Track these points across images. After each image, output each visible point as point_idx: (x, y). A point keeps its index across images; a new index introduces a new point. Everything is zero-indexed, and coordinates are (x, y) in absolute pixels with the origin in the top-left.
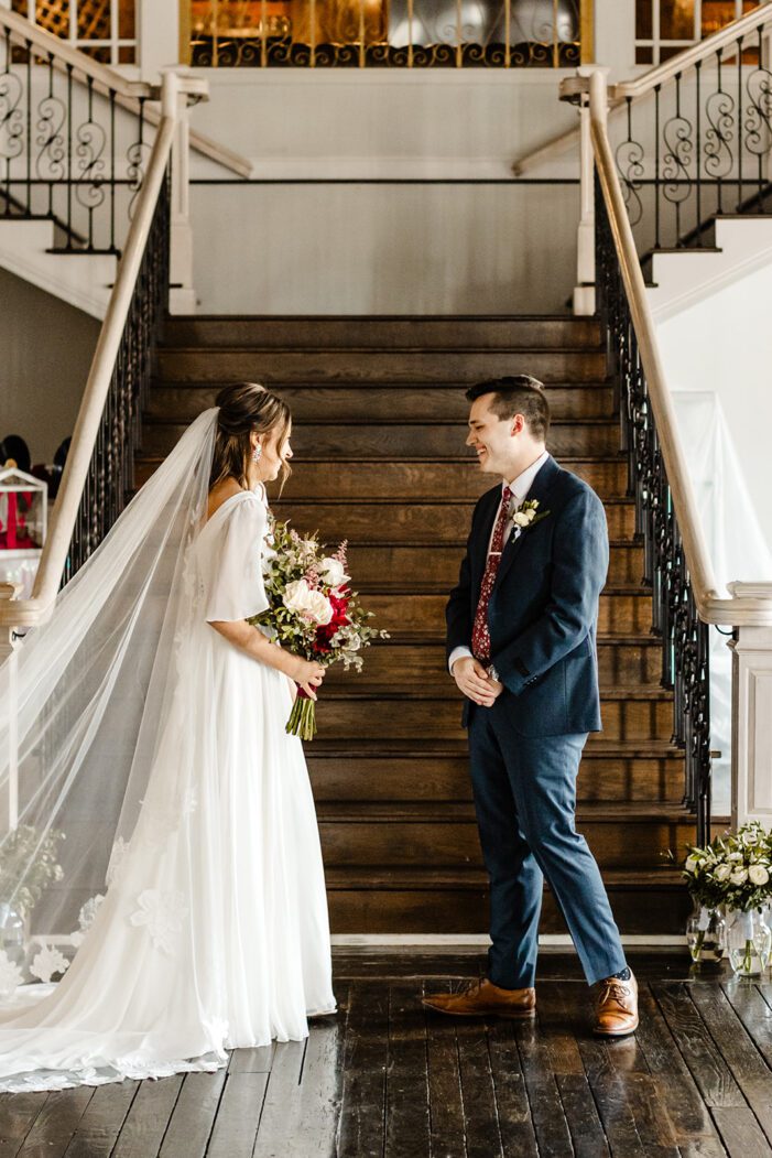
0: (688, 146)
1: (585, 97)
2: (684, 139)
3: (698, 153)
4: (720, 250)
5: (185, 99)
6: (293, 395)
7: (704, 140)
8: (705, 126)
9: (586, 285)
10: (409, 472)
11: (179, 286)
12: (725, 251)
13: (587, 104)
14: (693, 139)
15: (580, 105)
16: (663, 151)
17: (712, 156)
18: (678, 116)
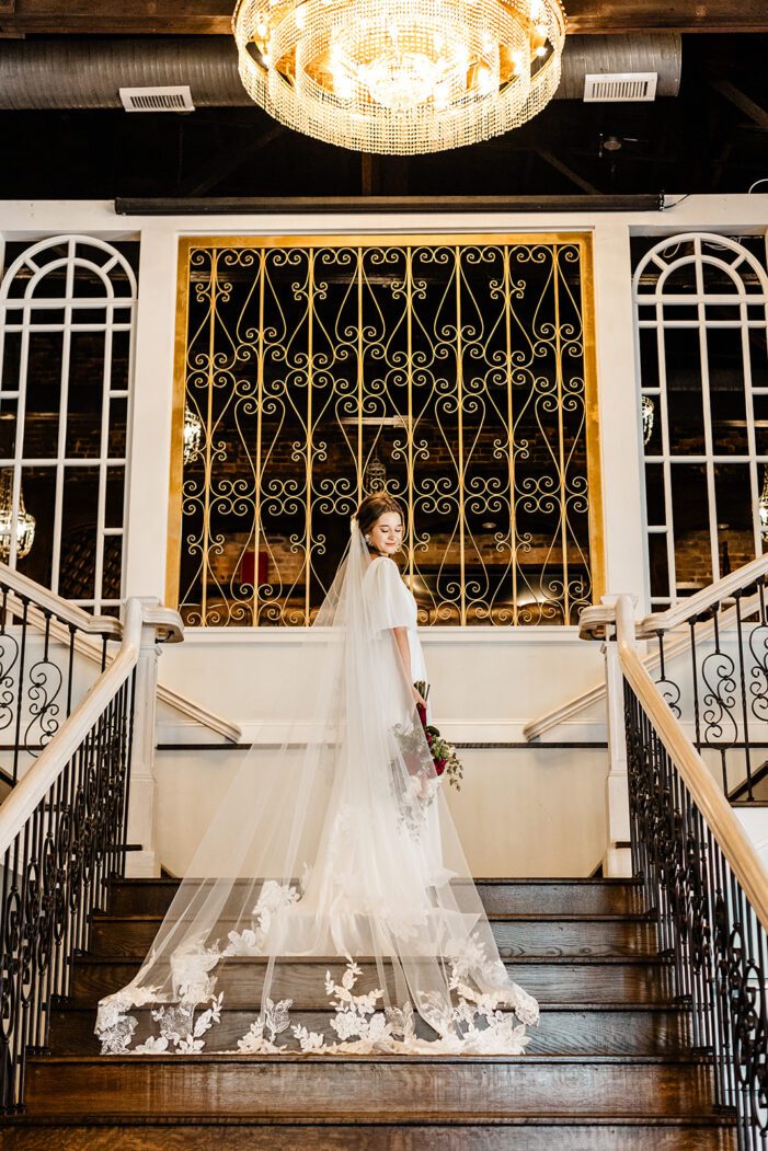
0: (730, 687)
1: (610, 630)
2: (725, 678)
3: (743, 692)
5: (152, 634)
7: (749, 679)
8: (749, 663)
9: (620, 845)
10: (408, 1076)
11: (138, 848)
13: (614, 638)
14: (736, 677)
15: (604, 639)
16: (703, 691)
17: (759, 697)
18: (718, 652)
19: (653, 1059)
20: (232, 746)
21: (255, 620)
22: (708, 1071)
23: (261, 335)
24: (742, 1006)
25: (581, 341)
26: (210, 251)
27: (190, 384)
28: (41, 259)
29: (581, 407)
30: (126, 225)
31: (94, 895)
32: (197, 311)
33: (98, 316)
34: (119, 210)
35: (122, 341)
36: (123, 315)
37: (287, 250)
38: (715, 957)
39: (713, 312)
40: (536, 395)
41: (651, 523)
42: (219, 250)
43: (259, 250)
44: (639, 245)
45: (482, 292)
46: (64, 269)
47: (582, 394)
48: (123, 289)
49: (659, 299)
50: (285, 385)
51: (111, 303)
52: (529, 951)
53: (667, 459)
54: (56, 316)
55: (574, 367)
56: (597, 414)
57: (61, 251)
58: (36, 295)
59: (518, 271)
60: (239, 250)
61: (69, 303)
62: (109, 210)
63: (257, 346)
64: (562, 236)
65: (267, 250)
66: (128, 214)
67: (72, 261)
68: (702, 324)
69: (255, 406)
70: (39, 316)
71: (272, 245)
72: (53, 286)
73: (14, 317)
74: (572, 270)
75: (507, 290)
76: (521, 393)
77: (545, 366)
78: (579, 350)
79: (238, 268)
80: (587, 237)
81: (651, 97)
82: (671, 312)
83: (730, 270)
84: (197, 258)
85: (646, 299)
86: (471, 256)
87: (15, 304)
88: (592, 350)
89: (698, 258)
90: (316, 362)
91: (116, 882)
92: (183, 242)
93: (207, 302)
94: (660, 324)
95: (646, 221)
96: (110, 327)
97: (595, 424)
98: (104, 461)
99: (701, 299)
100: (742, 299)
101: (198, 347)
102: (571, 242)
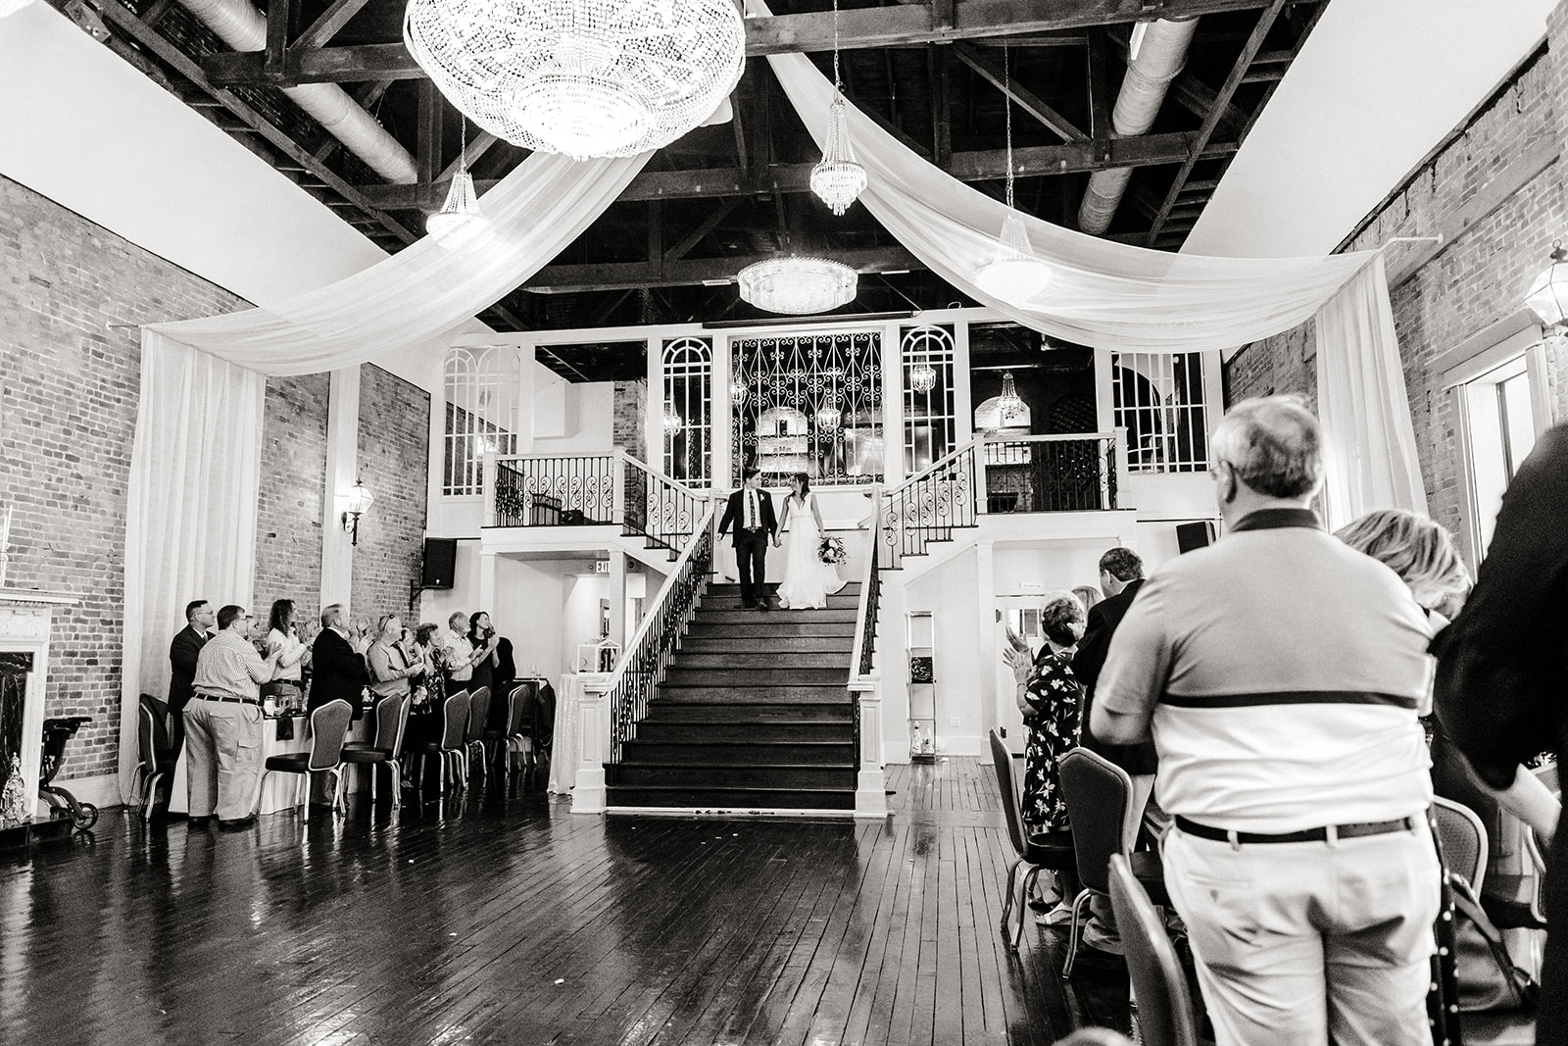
0: (915, 514)
2: (913, 511)
3: (919, 516)
7: (921, 511)
11: (717, 573)
14: (917, 511)
23: (759, 374)
25: (881, 372)
26: (739, 341)
28: (676, 347)
29: (880, 399)
30: (707, 333)
31: (702, 589)
32: (735, 365)
33: (698, 369)
34: (704, 327)
35: (707, 377)
36: (707, 369)
37: (768, 340)
39: (933, 358)
40: (863, 394)
41: (906, 443)
42: (743, 344)
43: (757, 340)
44: (904, 331)
45: (843, 353)
46: (684, 351)
47: (881, 394)
48: (707, 357)
49: (911, 353)
50: (769, 395)
51: (702, 364)
53: (914, 419)
54: (682, 370)
55: (878, 383)
56: (887, 402)
57: (683, 344)
58: (675, 362)
59: (857, 344)
60: (750, 342)
61: (687, 364)
62: (700, 327)
63: (758, 379)
64: (873, 329)
65: (761, 341)
66: (707, 328)
67: (687, 348)
68: (928, 363)
69: (758, 403)
70: (677, 370)
71: (763, 338)
72: (680, 358)
73: (667, 371)
74: (877, 343)
75: (852, 352)
76: (858, 394)
77: (867, 383)
78: (880, 376)
79: (750, 348)
80: (883, 330)
82: (916, 359)
83: (940, 340)
84: (735, 345)
85: (906, 354)
87: (667, 366)
88: (885, 376)
89: (927, 336)
91: (710, 585)
92: (729, 337)
93: (739, 362)
94: (912, 364)
95: (905, 322)
96: (703, 373)
98: (703, 426)
99: (928, 353)
100: (944, 352)
102: (877, 331)
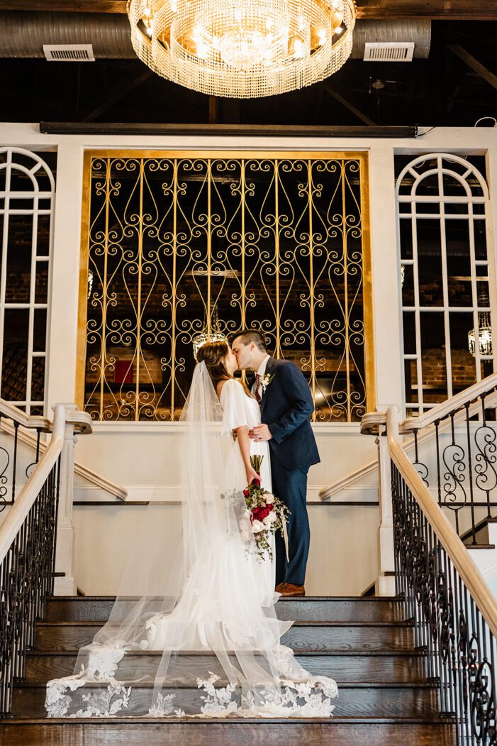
0: (462, 468)
1: (382, 429)
2: (458, 461)
3: (470, 471)
4: (493, 547)
5: (71, 429)
6: (150, 662)
7: (474, 462)
8: (475, 451)
9: (388, 574)
10: (254, 732)
11: (63, 575)
12: (496, 547)
13: (385, 434)
14: (466, 461)
15: (378, 435)
16: (443, 470)
17: (481, 474)
18: (453, 444)
19: (416, 720)
20: (121, 503)
21: (137, 417)
22: (451, 728)
23: (141, 219)
24: (478, 687)
25: (360, 226)
26: (106, 160)
27: (92, 252)
29: (359, 271)
30: (48, 140)
32: (96, 202)
33: (28, 204)
34: (43, 130)
35: (45, 222)
36: (45, 204)
37: (159, 160)
38: (459, 654)
39: (450, 208)
40: (329, 264)
41: (406, 352)
42: (112, 160)
43: (139, 160)
44: (401, 161)
45: (293, 191)
46: (4, 170)
47: (361, 264)
48: (45, 185)
49: (413, 199)
50: (157, 254)
51: (37, 195)
52: (329, 647)
53: (417, 309)
55: (355, 244)
56: (371, 278)
57: (2, 158)
59: (318, 178)
60: (126, 160)
61: (8, 195)
62: (36, 130)
63: (138, 227)
64: (348, 154)
65: (145, 160)
66: (49, 133)
67: (9, 165)
68: (442, 216)
69: (136, 269)
71: (148, 156)
74: (353, 176)
75: (310, 191)
76: (319, 262)
77: (335, 244)
78: (359, 233)
79: (125, 173)
80: (365, 155)
81: (409, 58)
82: (422, 208)
83: (462, 179)
84: (96, 164)
85: (405, 199)
86: (285, 167)
88: (367, 233)
89: (440, 171)
90: (179, 238)
91: (49, 598)
92: (87, 154)
93: (104, 196)
94: (414, 216)
95: (405, 144)
96: (36, 212)
97: (369, 284)
98: (32, 306)
99: (442, 199)
100: (470, 200)
101: (97, 227)
102: (354, 158)
